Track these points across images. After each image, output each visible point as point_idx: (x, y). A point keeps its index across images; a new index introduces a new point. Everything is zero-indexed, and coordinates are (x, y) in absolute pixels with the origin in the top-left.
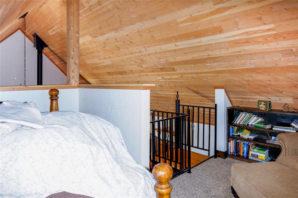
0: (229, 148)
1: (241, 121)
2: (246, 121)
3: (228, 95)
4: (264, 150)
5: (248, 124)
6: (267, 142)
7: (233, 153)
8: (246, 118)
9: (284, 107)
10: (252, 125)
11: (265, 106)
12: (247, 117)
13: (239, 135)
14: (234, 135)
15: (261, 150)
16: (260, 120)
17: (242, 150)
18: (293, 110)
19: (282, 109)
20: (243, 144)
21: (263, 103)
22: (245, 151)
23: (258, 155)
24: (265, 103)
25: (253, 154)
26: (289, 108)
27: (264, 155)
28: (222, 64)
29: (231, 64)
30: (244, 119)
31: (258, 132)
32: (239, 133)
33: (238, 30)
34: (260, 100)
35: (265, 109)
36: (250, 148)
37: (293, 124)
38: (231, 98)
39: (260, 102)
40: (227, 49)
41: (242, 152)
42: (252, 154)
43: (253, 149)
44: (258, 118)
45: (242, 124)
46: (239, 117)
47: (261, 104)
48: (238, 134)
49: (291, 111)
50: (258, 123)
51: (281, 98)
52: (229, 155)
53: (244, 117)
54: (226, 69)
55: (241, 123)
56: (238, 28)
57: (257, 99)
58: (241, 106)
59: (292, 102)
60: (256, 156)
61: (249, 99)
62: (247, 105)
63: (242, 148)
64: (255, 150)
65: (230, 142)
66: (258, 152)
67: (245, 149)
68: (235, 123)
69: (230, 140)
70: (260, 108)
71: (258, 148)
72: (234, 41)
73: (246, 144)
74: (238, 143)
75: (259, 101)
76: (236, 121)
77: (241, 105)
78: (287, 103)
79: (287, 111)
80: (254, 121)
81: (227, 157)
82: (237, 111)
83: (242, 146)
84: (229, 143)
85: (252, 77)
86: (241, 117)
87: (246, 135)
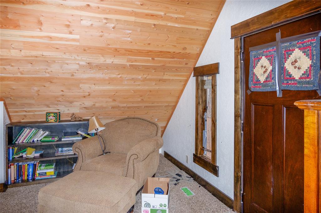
0: (9, 176)
1: (25, 139)
2: (31, 137)
3: (7, 109)
4: (52, 165)
5: (33, 141)
6: (56, 155)
7: (15, 180)
8: (31, 134)
9: (72, 116)
10: (38, 141)
11: (54, 118)
12: (33, 132)
13: (22, 157)
14: (15, 158)
15: (48, 165)
16: (47, 133)
17: (26, 173)
18: (80, 119)
19: (70, 119)
20: (28, 165)
21: (52, 115)
22: (31, 173)
23: (46, 173)
24: (55, 114)
25: (41, 173)
26: (76, 117)
27: (53, 170)
28: (7, 69)
29: (21, 70)
30: (29, 135)
31: (44, 148)
32: (22, 153)
33: (40, 32)
34: (48, 111)
35: (55, 120)
36: (37, 167)
37: (79, 132)
38: (10, 113)
39: (49, 114)
40: (20, 51)
41: (26, 175)
42: (39, 173)
43: (40, 167)
44: (44, 132)
45: (26, 142)
46: (23, 134)
47: (50, 116)
48: (21, 155)
49: (78, 120)
50: (45, 137)
51: (69, 108)
52: (9, 185)
53: (29, 133)
54: (11, 75)
55: (24, 142)
56: (40, 29)
57: (44, 111)
58: (22, 121)
59: (78, 111)
60: (44, 174)
61: (35, 111)
62: (30, 118)
63: (26, 171)
64: (42, 168)
65: (10, 168)
66: (46, 169)
67: (31, 170)
68: (17, 142)
69: (10, 165)
70: (49, 120)
71: (44, 164)
72: (32, 42)
73: (32, 164)
74: (21, 165)
75: (47, 113)
76: (18, 140)
77: (23, 119)
78: (74, 112)
79: (75, 120)
80: (40, 136)
81: (7, 188)
82: (17, 128)
83: (26, 168)
84: (9, 170)
85: (45, 86)
86: (24, 134)
87: (31, 153)
